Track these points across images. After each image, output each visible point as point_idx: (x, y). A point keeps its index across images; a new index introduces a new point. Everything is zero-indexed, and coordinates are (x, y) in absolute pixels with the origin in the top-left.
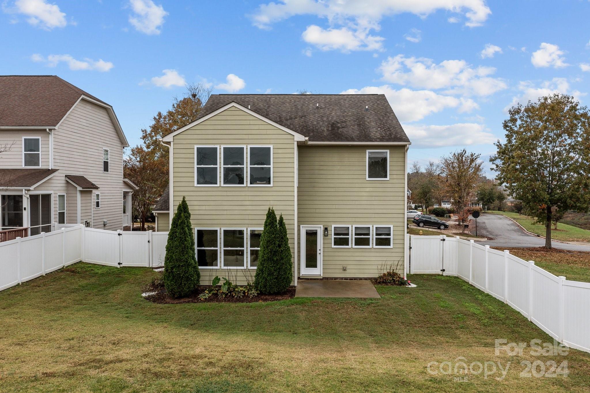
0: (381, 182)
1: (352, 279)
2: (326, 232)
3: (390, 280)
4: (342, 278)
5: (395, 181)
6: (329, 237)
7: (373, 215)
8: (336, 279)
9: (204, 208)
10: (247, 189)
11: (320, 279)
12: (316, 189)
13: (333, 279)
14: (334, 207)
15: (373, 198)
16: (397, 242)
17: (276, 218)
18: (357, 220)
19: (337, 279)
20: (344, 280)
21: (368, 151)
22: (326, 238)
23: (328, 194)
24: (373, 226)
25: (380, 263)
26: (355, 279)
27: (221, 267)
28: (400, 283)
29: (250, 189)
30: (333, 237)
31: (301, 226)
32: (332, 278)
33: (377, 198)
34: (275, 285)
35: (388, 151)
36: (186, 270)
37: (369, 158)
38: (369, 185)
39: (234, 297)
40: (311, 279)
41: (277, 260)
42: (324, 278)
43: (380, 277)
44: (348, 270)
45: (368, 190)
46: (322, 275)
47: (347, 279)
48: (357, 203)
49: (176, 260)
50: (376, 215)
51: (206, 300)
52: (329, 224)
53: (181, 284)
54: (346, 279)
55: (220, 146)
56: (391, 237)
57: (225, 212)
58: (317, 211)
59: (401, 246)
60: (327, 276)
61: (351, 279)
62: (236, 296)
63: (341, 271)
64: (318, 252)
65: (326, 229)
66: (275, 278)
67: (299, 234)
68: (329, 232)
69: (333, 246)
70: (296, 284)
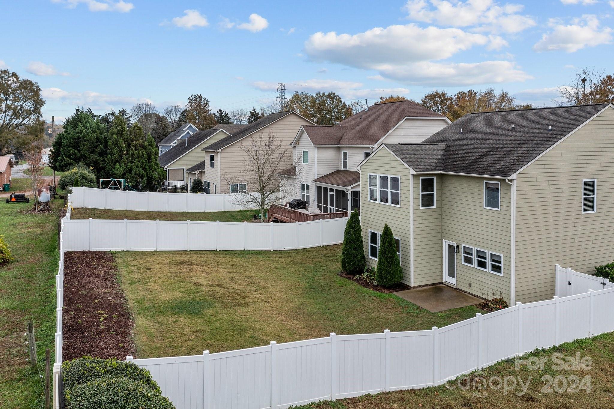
0: (494, 211)
4: (469, 293)
5: (505, 212)
6: (460, 254)
7: (489, 242)
8: (465, 292)
10: (389, 207)
12: (453, 211)
14: (463, 228)
15: (489, 226)
16: (506, 271)
18: (478, 243)
20: (470, 295)
21: (484, 181)
22: (458, 254)
23: (460, 216)
24: (488, 252)
25: (494, 288)
26: (477, 296)
30: (463, 254)
31: (444, 241)
32: (463, 291)
33: (491, 226)
35: (499, 183)
37: (486, 186)
38: (486, 213)
40: (450, 287)
42: (456, 289)
44: (472, 287)
45: (485, 217)
46: (456, 286)
48: (476, 227)
50: (491, 243)
52: (460, 242)
54: (472, 294)
55: (378, 175)
56: (502, 265)
58: (453, 230)
59: (508, 276)
60: (459, 287)
61: (475, 296)
63: (468, 286)
64: (455, 265)
65: (458, 247)
67: (442, 247)
68: (460, 249)
69: (463, 262)
70: (412, 285)
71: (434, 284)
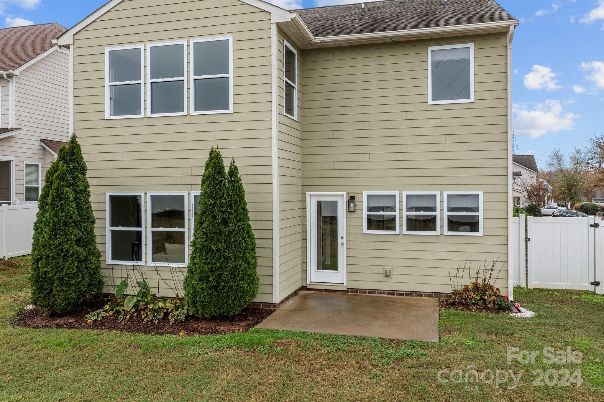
0: (457, 107)
1: (403, 295)
2: (352, 205)
3: (476, 300)
4: (383, 292)
5: (487, 104)
6: (358, 213)
7: (443, 172)
8: (371, 292)
9: (120, 156)
10: (188, 119)
11: (343, 291)
12: (335, 127)
13: (366, 292)
14: (367, 157)
15: (443, 139)
16: (490, 223)
17: (223, 167)
18: (410, 181)
19: (373, 293)
20: (387, 294)
21: (430, 49)
22: (352, 215)
23: (357, 134)
24: (442, 193)
25: (455, 264)
26: (409, 294)
27: (146, 262)
28: (497, 307)
29: (194, 120)
30: (365, 213)
31: (308, 194)
32: (364, 291)
33: (449, 139)
34: (210, 301)
35: (472, 46)
36: (60, 266)
37: (433, 63)
38: (433, 114)
39: (143, 320)
40: (326, 291)
41: (219, 250)
42: (348, 290)
43: (456, 293)
44: (394, 276)
45: (431, 123)
46: (345, 285)
47: (393, 294)
48: (410, 148)
49: (44, 246)
50: (449, 172)
51: (96, 325)
52: (358, 189)
53: (51, 291)
54: (391, 293)
55: (145, 46)
56: (480, 214)
57: (154, 164)
58: (336, 166)
59: (502, 232)
60: (355, 286)
61: (401, 294)
62: (146, 320)
63: (382, 278)
64: (340, 241)
65: (352, 199)
66: (211, 288)
67: (304, 208)
68: (358, 204)
69: (366, 231)
70: (277, 299)
71: (295, 293)
